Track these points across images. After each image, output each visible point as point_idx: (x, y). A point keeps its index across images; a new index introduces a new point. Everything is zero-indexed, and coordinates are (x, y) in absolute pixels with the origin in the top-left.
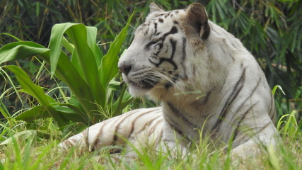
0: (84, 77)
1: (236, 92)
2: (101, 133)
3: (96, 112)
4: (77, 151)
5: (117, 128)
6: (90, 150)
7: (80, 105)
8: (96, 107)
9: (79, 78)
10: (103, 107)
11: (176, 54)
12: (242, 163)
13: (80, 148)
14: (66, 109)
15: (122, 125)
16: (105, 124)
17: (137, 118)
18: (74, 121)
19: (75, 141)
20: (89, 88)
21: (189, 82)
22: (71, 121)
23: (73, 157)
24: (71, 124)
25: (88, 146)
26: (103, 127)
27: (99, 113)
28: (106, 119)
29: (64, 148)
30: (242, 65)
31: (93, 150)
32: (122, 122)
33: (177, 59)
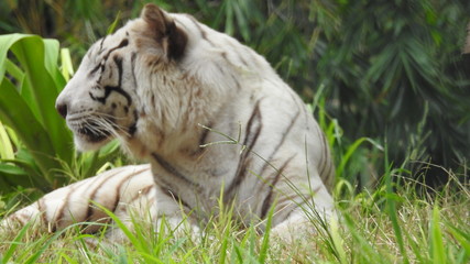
0: (40, 119)
1: (251, 137)
2: (67, 204)
3: (58, 173)
4: (30, 231)
5: (93, 196)
6: (50, 230)
7: (33, 161)
8: (58, 165)
9: (31, 120)
10: (70, 164)
11: (124, 79)
12: (284, 248)
13: (34, 228)
14: (11, 167)
15: (101, 192)
16: (73, 191)
17: (124, 181)
18: (24, 187)
19: (26, 217)
20: (47, 136)
21: (149, 119)
22: (19, 187)
23: (24, 241)
24: (20, 191)
25: (47, 224)
26: (69, 195)
27: (63, 174)
28: (74, 182)
29: (9, 228)
30: (252, 98)
31: (54, 230)
32: (100, 187)
33: (127, 86)
